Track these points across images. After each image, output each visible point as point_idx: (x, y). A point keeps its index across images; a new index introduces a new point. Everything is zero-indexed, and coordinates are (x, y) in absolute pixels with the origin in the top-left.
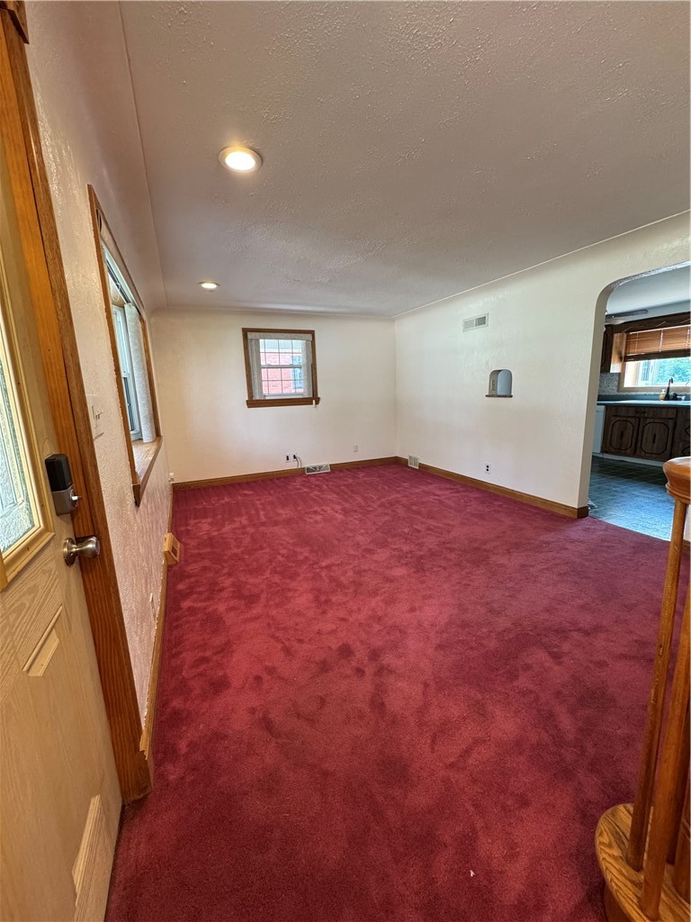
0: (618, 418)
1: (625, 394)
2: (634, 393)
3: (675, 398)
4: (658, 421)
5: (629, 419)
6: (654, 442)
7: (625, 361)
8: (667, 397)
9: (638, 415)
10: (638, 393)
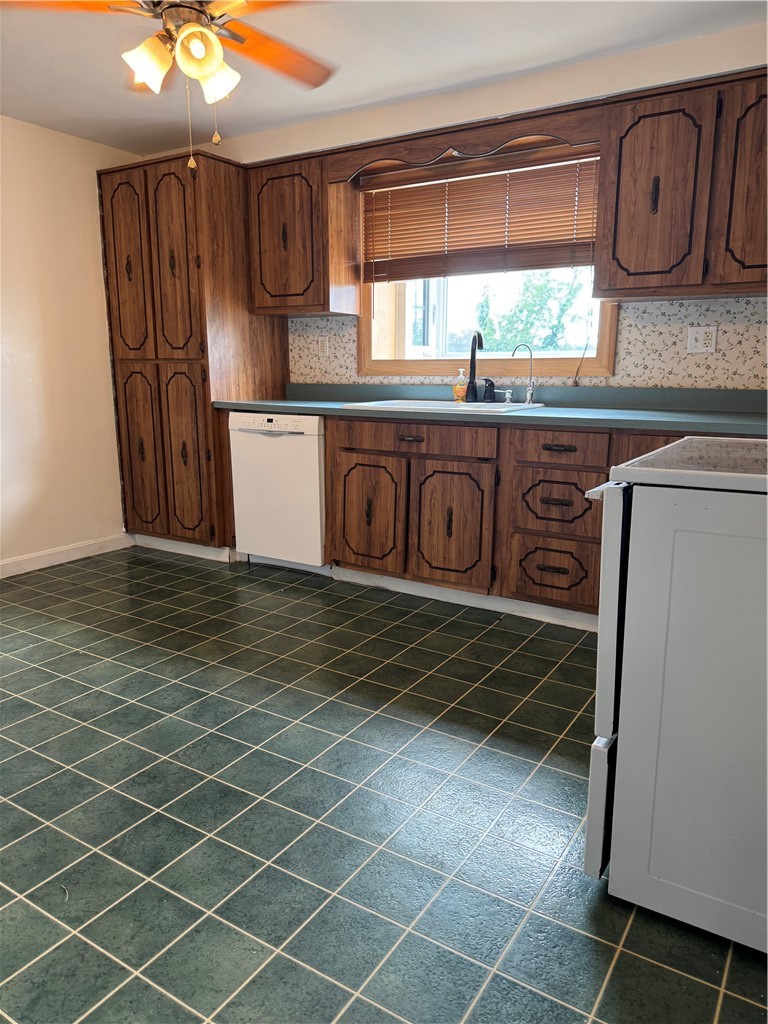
0: (355, 458)
1: (376, 380)
2: (395, 380)
3: (491, 394)
4: (454, 466)
5: (383, 461)
6: (450, 534)
7: (369, 279)
8: (472, 394)
9: (404, 448)
10: (406, 380)
